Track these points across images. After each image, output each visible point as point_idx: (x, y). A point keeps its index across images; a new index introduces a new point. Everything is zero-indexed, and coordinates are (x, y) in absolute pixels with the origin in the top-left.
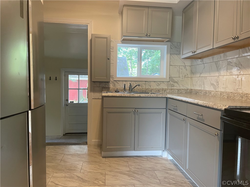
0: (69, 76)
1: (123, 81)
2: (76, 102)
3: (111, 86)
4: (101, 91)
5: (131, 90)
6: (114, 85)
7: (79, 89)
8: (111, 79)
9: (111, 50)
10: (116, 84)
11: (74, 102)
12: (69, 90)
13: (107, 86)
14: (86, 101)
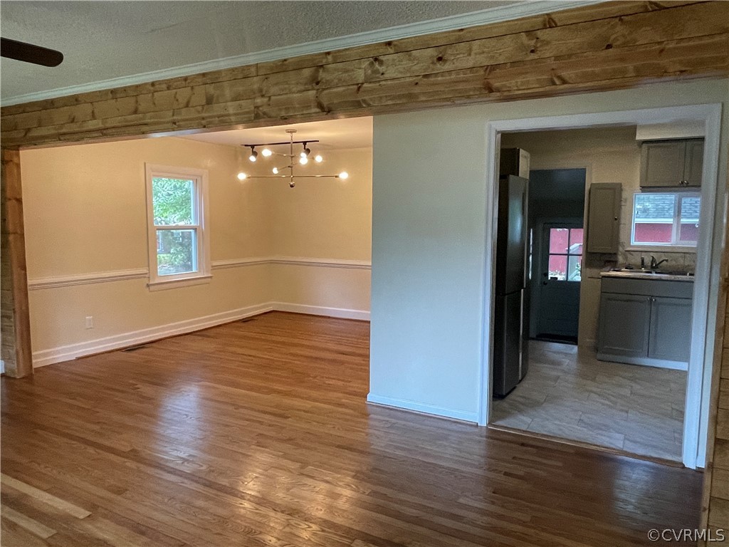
0: (552, 230)
1: (642, 251)
2: (561, 278)
3: (621, 259)
4: (601, 267)
5: (655, 267)
6: (626, 258)
7: (568, 255)
8: (621, 249)
9: (623, 204)
10: (629, 256)
11: (558, 279)
12: (550, 256)
13: (612, 259)
14: (578, 279)
